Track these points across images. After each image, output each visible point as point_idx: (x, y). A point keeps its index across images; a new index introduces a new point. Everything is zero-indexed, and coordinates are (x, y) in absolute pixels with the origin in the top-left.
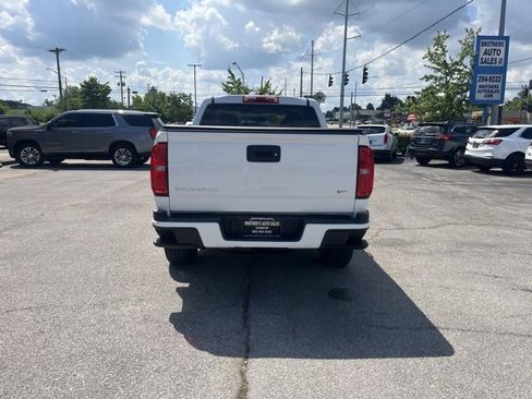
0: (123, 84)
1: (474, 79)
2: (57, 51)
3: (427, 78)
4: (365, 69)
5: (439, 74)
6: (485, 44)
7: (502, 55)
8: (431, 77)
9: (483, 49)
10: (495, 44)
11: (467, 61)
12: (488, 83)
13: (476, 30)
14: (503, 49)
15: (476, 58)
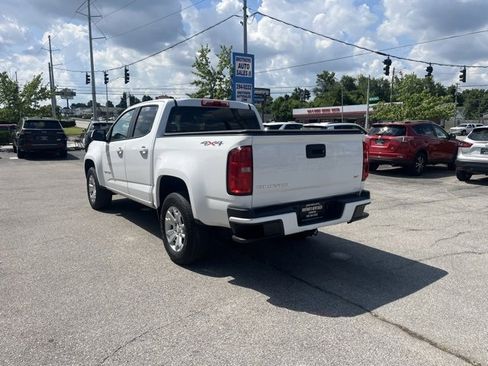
1: (233, 86)
3: (197, 83)
4: (126, 71)
5: (205, 81)
6: (238, 59)
7: (250, 69)
8: (200, 82)
9: (237, 63)
10: (245, 60)
11: (227, 72)
12: (243, 90)
13: (228, 47)
14: (250, 64)
15: (233, 70)
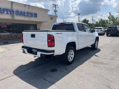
0: (93, 19)
2: (79, 14)
